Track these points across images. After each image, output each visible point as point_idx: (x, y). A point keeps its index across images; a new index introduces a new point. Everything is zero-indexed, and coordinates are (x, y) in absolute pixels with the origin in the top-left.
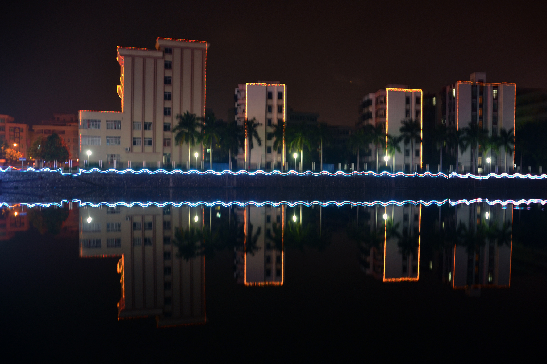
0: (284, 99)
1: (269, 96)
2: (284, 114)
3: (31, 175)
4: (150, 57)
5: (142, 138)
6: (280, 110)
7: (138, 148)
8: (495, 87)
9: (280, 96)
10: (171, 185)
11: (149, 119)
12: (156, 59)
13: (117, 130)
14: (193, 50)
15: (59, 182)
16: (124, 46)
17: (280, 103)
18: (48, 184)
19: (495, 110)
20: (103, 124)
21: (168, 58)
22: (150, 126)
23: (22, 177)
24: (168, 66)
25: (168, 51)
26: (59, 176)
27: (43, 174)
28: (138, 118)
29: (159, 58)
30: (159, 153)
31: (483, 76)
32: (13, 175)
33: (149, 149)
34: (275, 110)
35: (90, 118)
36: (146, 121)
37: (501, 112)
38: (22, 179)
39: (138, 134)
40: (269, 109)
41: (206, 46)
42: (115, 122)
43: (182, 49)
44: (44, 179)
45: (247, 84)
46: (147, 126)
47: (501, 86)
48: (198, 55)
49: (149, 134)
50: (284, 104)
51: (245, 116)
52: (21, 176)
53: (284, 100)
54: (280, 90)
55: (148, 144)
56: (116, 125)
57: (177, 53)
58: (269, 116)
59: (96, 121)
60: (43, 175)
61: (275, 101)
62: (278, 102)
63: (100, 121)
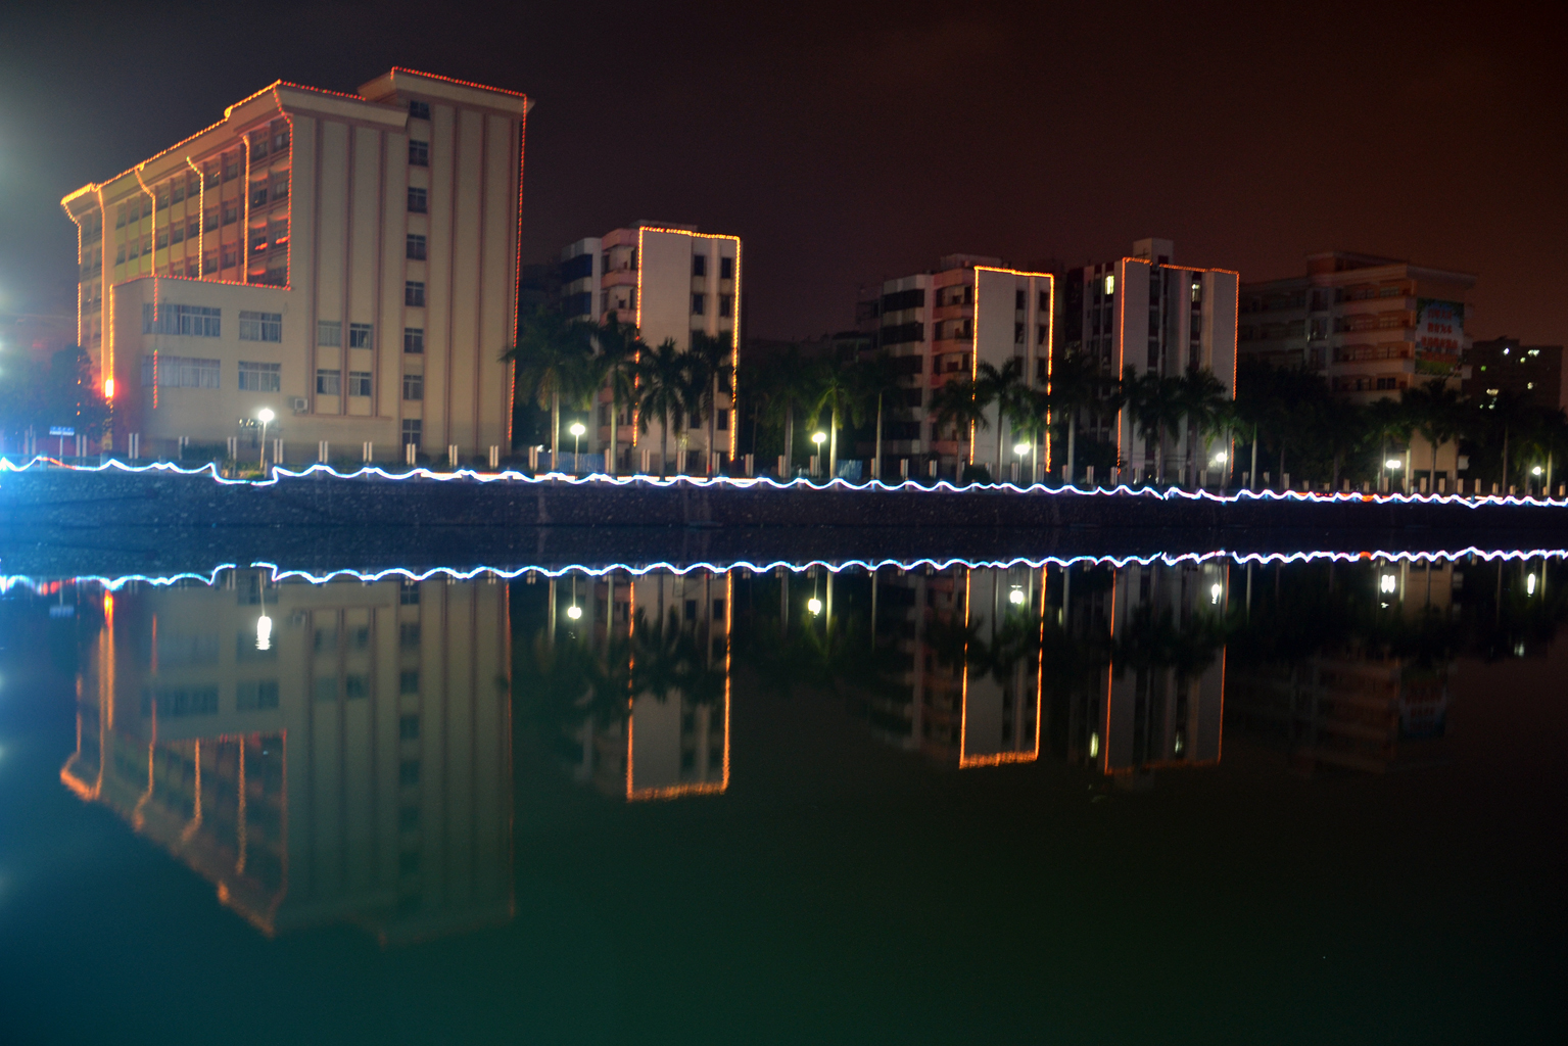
0: (737, 279)
1: (699, 266)
2: (736, 321)
3: (118, 486)
4: (369, 124)
5: (343, 372)
6: (726, 310)
7: (328, 403)
8: (1197, 277)
9: (727, 267)
10: (543, 516)
11: (362, 315)
12: (384, 131)
13: (269, 345)
14: (487, 113)
15: (220, 509)
16: (300, 82)
17: (726, 290)
18: (184, 515)
19: (1195, 335)
20: (229, 324)
21: (420, 132)
22: (363, 334)
23: (86, 490)
24: (418, 155)
25: (419, 109)
26: (211, 488)
27: (155, 482)
28: (330, 311)
29: (395, 129)
30: (389, 418)
31: (1166, 247)
32: (56, 485)
33: (360, 405)
34: (713, 306)
35: (187, 302)
36: (355, 320)
37: (1207, 339)
38: (87, 497)
39: (329, 359)
40: (698, 303)
41: (525, 107)
42: (263, 316)
43: (458, 108)
44: (161, 498)
45: (642, 229)
46: (357, 337)
47: (1210, 276)
48: (500, 130)
49: (361, 360)
50: (737, 294)
51: (636, 317)
52: (84, 486)
53: (737, 282)
54: (727, 255)
55: (359, 391)
56: (270, 328)
57: (442, 117)
58: (698, 322)
59: (205, 311)
60: (158, 485)
61: (713, 284)
62: (720, 285)
63: (217, 312)
